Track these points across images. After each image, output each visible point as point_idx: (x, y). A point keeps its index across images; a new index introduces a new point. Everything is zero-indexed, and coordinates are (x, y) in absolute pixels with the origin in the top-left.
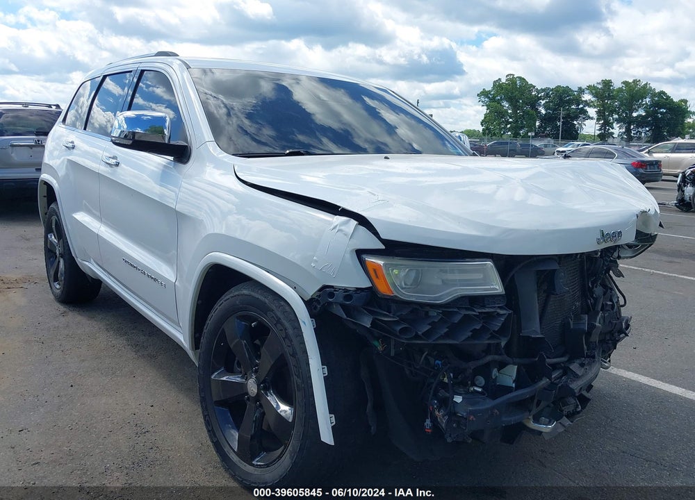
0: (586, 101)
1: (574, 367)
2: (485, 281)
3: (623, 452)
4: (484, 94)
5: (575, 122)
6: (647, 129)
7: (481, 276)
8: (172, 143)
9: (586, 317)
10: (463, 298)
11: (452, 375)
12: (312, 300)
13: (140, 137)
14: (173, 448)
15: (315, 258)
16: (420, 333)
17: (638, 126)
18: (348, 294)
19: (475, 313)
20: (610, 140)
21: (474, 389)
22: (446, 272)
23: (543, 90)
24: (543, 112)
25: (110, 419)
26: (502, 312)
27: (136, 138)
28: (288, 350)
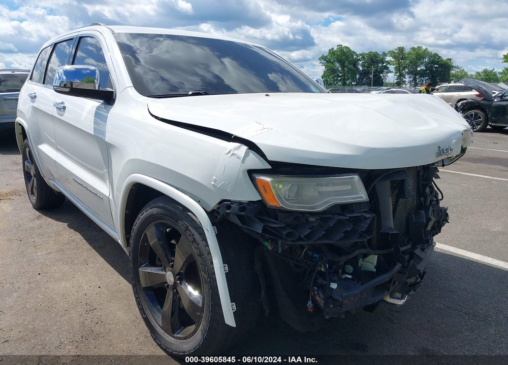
0: (388, 61)
1: (418, 252)
2: (353, 192)
3: (448, 308)
4: (323, 58)
5: (381, 75)
6: (427, 78)
7: (349, 187)
8: (101, 89)
9: (423, 212)
10: (335, 206)
11: (327, 265)
12: (213, 211)
13: (77, 86)
14: (114, 321)
15: (214, 177)
16: (302, 236)
17: (420, 77)
18: (242, 206)
19: (346, 218)
20: (404, 86)
21: (345, 277)
22: (322, 185)
23: (361, 55)
24: (361, 69)
25: (67, 300)
26: (367, 215)
27: (74, 86)
28: (196, 252)
